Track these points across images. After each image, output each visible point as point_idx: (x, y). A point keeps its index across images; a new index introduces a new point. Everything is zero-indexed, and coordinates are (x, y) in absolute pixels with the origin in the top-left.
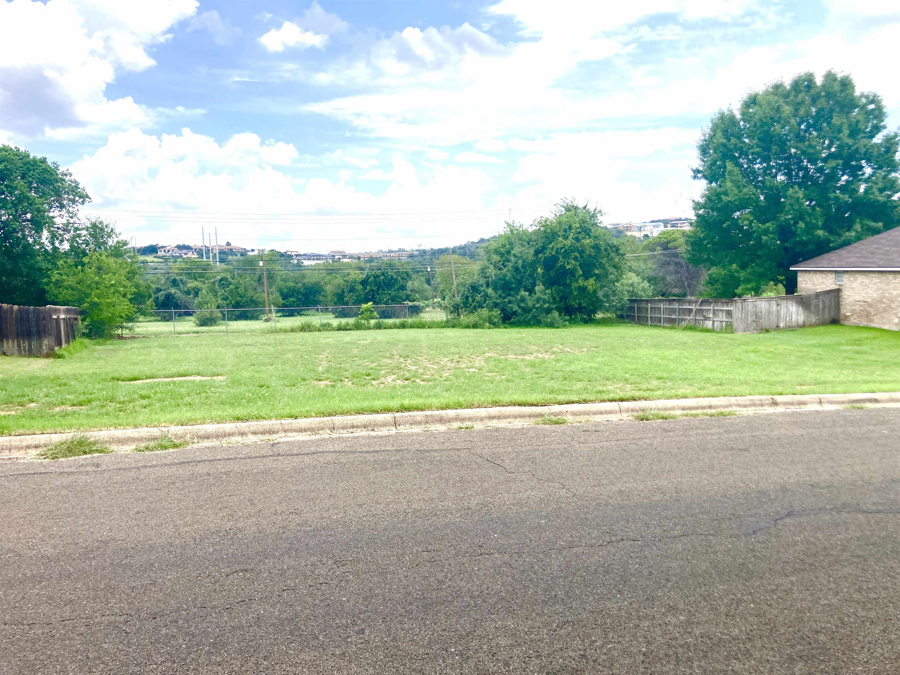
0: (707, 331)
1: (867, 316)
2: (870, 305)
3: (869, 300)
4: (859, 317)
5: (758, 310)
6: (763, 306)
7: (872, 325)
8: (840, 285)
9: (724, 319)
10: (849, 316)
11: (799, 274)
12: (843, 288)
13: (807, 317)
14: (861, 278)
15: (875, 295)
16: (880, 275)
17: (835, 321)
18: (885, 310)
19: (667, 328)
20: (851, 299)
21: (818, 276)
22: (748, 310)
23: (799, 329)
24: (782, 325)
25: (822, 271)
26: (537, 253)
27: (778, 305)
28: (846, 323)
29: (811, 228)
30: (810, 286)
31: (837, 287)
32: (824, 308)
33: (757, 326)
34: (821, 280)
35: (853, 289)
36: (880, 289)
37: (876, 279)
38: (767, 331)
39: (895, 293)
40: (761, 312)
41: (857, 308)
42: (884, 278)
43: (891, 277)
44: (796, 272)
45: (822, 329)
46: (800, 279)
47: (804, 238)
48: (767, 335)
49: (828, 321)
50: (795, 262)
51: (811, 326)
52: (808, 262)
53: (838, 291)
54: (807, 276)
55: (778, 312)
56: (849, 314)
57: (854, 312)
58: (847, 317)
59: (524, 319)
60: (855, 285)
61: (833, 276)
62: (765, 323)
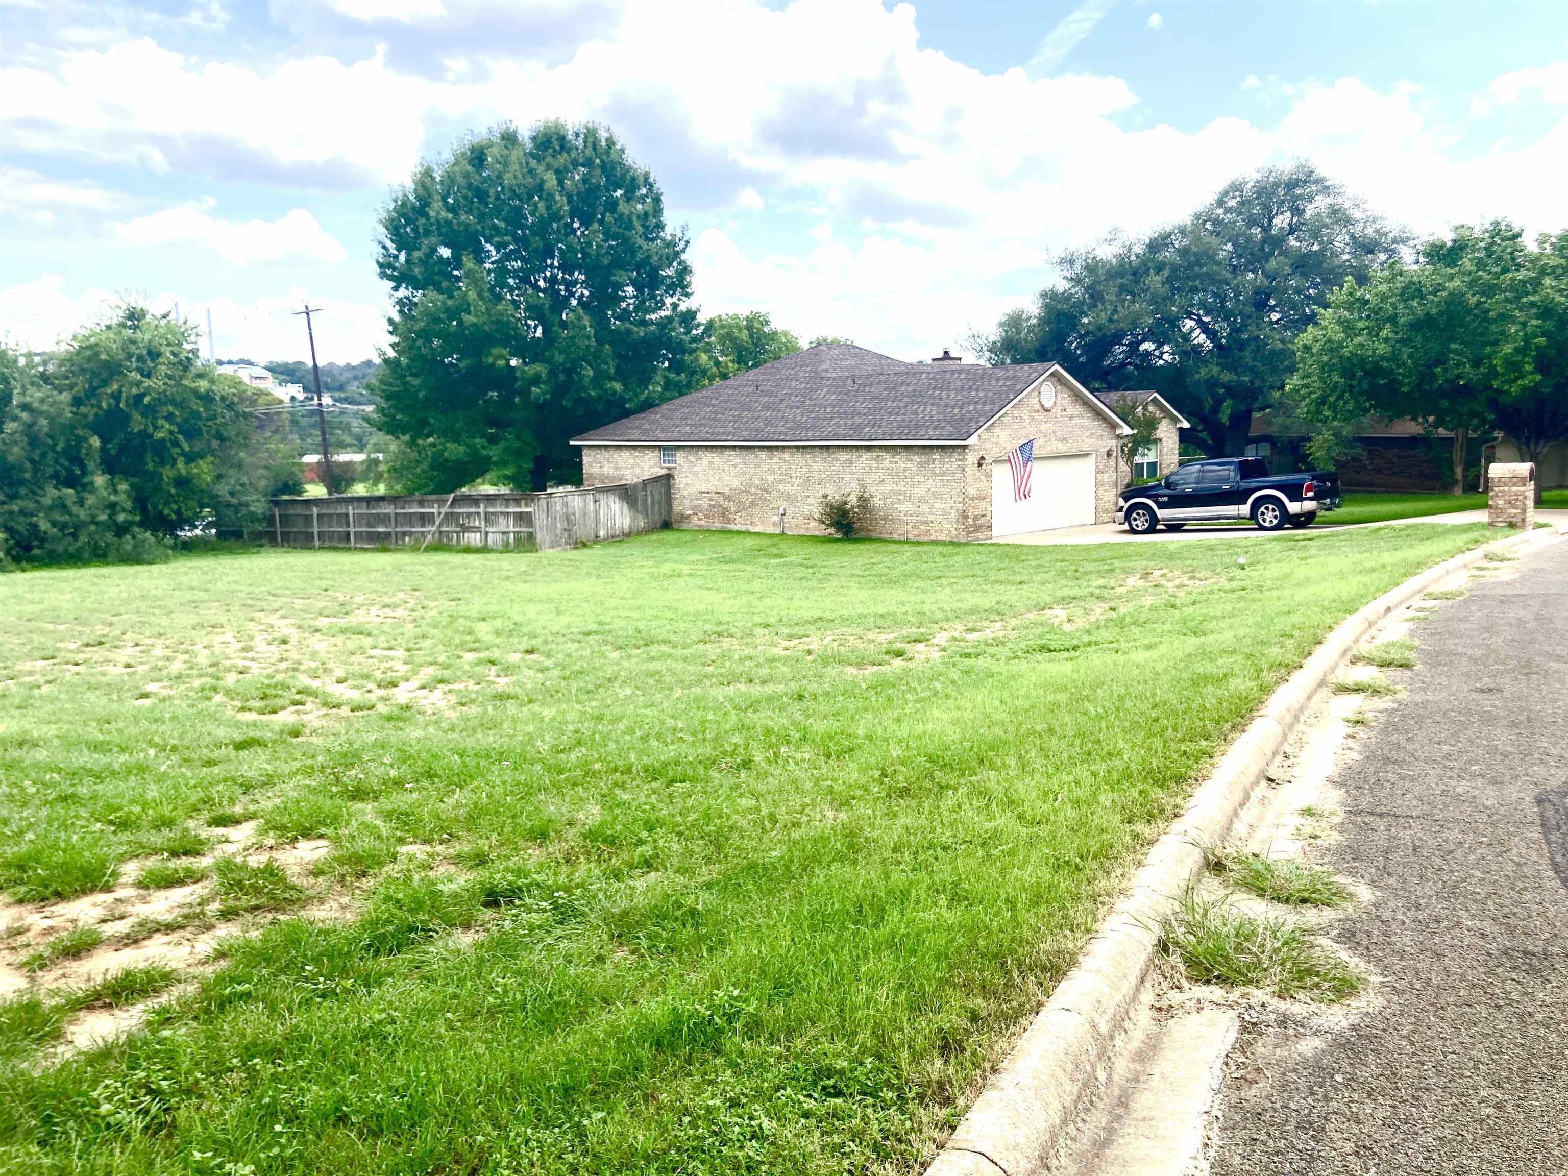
0: (468, 550)
1: (723, 515)
2: (728, 498)
3: (727, 491)
4: (707, 516)
5: (570, 511)
6: (576, 504)
7: (732, 527)
8: (669, 469)
9: (511, 528)
10: (689, 516)
11: (585, 452)
12: (675, 473)
13: (633, 519)
14: (707, 458)
15: (736, 483)
16: (744, 453)
17: (666, 525)
18: (753, 504)
19: (366, 550)
20: (693, 489)
21: (625, 454)
22: (556, 512)
23: (626, 539)
24: (602, 533)
25: (634, 447)
26: (77, 402)
27: (595, 501)
28: (684, 526)
29: (600, 377)
30: (608, 470)
31: (663, 472)
32: (653, 504)
33: (569, 537)
34: (632, 461)
35: (695, 474)
36: (744, 473)
37: (735, 458)
38: (584, 545)
39: (771, 478)
40: (574, 514)
41: (704, 503)
42: (751, 457)
43: (763, 455)
44: (579, 449)
45: (655, 537)
46: (585, 460)
47: (593, 394)
48: (586, 551)
49: (659, 525)
50: (579, 431)
51: (639, 533)
52: (598, 431)
53: (669, 477)
54: (602, 456)
55: (597, 512)
56: (690, 512)
57: (696, 510)
58: (683, 518)
59: (66, 550)
60: (698, 468)
61: (657, 453)
62: (580, 532)
